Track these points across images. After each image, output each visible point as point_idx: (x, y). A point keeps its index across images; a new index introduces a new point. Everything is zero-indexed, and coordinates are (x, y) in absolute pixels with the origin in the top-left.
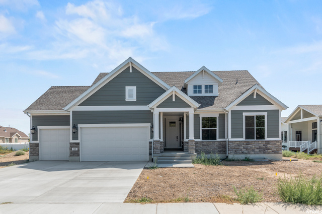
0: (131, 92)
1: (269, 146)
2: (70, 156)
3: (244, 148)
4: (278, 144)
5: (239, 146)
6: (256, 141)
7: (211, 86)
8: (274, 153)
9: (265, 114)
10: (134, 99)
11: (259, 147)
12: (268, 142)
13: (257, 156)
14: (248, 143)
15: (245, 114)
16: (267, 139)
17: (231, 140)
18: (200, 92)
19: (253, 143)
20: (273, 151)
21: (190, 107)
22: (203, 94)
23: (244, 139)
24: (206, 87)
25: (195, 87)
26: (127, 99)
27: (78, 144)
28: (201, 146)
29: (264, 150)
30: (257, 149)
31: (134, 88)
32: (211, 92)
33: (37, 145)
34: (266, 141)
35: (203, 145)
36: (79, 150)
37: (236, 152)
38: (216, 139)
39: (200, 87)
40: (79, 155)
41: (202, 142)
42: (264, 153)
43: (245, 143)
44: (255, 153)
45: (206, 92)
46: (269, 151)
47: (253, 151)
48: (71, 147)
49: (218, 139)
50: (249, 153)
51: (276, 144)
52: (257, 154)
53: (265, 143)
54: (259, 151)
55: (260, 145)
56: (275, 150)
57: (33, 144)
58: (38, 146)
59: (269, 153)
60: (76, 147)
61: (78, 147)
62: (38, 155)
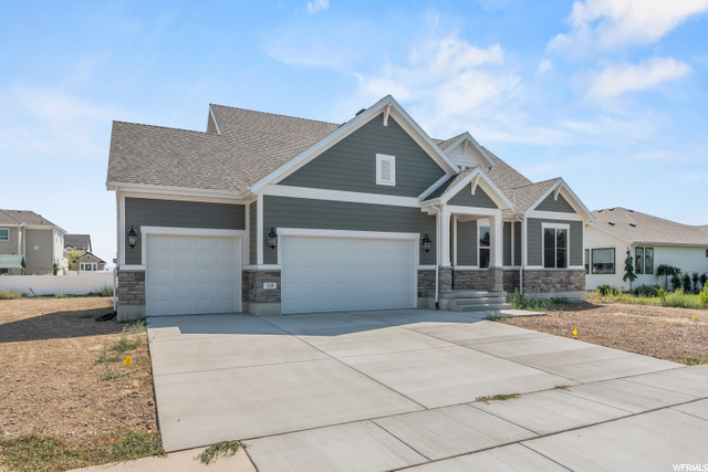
0: (386, 168)
1: (572, 278)
2: (260, 302)
3: (543, 282)
4: (581, 275)
5: (537, 278)
6: (556, 271)
8: (577, 290)
9: (568, 227)
10: (392, 182)
11: (561, 280)
14: (548, 274)
15: (544, 225)
16: (570, 267)
17: (527, 268)
19: (554, 273)
20: (575, 287)
21: (496, 207)
23: (542, 267)
26: (379, 181)
27: (277, 274)
29: (567, 285)
30: (558, 283)
31: (392, 159)
33: (141, 276)
36: (279, 288)
37: (533, 289)
40: (279, 300)
42: (566, 290)
43: (544, 274)
44: (556, 291)
46: (572, 286)
47: (554, 287)
48: (261, 282)
51: (578, 276)
52: (559, 291)
53: (567, 273)
54: (561, 287)
55: (562, 277)
56: (578, 284)
57: (128, 273)
58: (144, 280)
60: (272, 281)
61: (279, 282)
62: (142, 302)
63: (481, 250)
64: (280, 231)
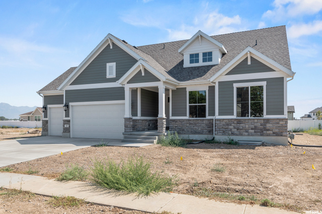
0: (111, 68)
1: (268, 126)
2: (63, 132)
3: (235, 128)
4: (281, 123)
5: (228, 125)
6: (250, 119)
7: (210, 54)
8: (276, 136)
9: (264, 84)
10: (114, 76)
11: (255, 127)
12: (268, 120)
13: (251, 138)
14: (239, 122)
15: (236, 86)
16: (265, 116)
18: (197, 61)
19: (247, 121)
20: (274, 133)
21: (159, 80)
22: (201, 63)
23: (234, 117)
24: (204, 54)
25: (191, 56)
26: (108, 76)
27: (69, 121)
28: (188, 125)
29: (262, 131)
30: (252, 129)
31: (114, 64)
32: (210, 60)
34: (264, 120)
35: (190, 124)
36: (69, 127)
37: (224, 133)
38: (205, 117)
39: (197, 55)
40: (69, 132)
41: (189, 120)
42: (262, 135)
43: (236, 122)
44: (248, 135)
45: (204, 60)
46: (268, 132)
47: (247, 132)
48: (64, 124)
49: (208, 117)
50: (241, 135)
51: (278, 123)
52: (252, 135)
53: (262, 121)
54: (255, 132)
55: (256, 124)
56: (277, 131)
57: (44, 121)
58: (47, 123)
59: (269, 135)
60: (67, 124)
61: (69, 124)
62: (47, 131)
63: (190, 106)
64: (71, 104)
